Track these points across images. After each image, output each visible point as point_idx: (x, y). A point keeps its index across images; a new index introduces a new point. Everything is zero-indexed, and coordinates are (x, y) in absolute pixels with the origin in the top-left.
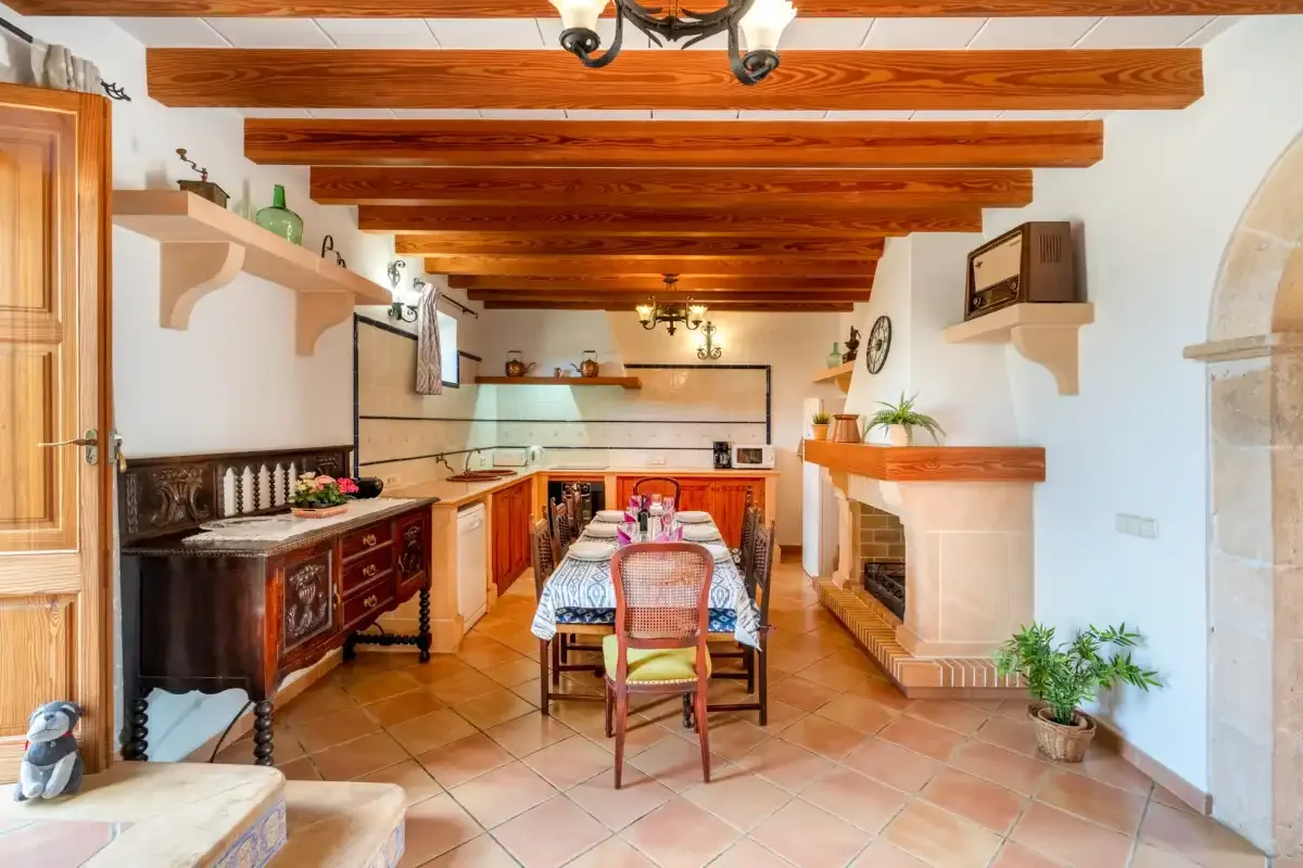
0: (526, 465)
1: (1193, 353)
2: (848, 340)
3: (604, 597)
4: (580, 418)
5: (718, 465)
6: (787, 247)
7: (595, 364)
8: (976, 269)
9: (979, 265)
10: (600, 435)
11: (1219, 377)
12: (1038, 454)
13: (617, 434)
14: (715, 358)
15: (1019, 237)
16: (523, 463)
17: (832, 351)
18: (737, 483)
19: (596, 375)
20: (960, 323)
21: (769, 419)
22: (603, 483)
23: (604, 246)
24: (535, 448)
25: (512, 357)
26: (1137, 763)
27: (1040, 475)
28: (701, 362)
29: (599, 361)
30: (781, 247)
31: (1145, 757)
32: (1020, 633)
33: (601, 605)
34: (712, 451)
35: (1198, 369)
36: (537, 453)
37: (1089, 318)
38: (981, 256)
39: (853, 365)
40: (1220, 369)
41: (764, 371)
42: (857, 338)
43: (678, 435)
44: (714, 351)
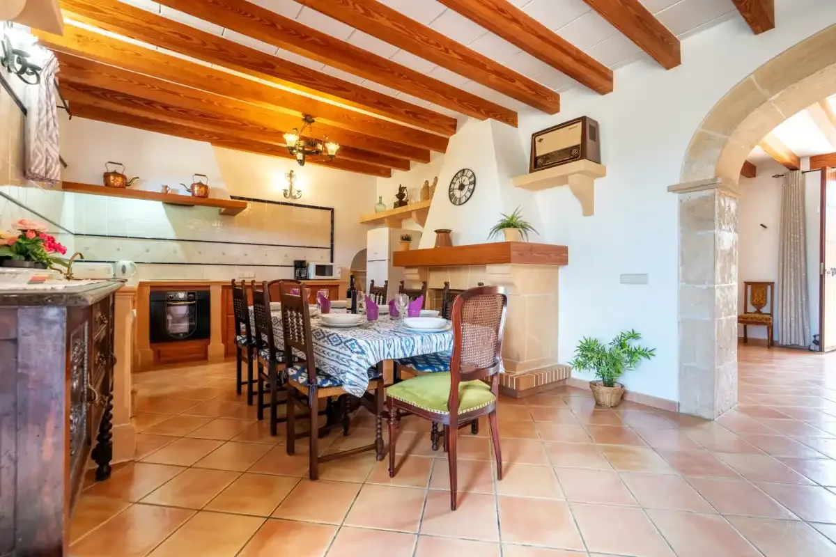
1: (672, 189)
2: (397, 193)
3: (413, 346)
4: (174, 238)
5: (299, 277)
6: (407, 112)
7: (206, 187)
8: (537, 143)
9: (540, 140)
11: (685, 201)
12: (564, 250)
14: (295, 198)
15: (581, 123)
16: (112, 276)
17: (378, 201)
19: (207, 197)
20: (527, 174)
21: (332, 245)
22: (208, 291)
23: (276, 70)
24: (125, 263)
25: (111, 168)
26: (635, 400)
27: (564, 262)
28: (285, 200)
29: (210, 185)
30: (403, 111)
31: (638, 395)
32: (579, 344)
33: (411, 354)
34: (293, 268)
35: (675, 197)
36: (128, 267)
37: (602, 174)
38: (544, 135)
39: (430, 203)
40: (686, 196)
41: (330, 211)
42: (405, 192)
43: (266, 255)
44: (295, 193)
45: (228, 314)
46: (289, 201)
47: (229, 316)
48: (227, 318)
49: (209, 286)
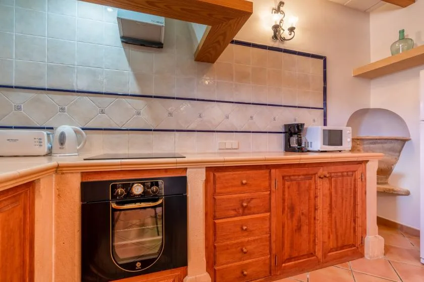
0: (49, 154)
4: (138, 92)
5: (288, 148)
10: (162, 113)
13: (185, 113)
14: (283, 40)
16: (45, 150)
18: (340, 168)
21: (325, 104)
22: (185, 178)
24: (67, 129)
28: (271, 43)
34: (283, 135)
36: (68, 135)
41: (322, 61)
43: (251, 117)
44: (285, 34)
45: (215, 218)
46: (277, 44)
47: (216, 221)
48: (215, 224)
49: (186, 169)
